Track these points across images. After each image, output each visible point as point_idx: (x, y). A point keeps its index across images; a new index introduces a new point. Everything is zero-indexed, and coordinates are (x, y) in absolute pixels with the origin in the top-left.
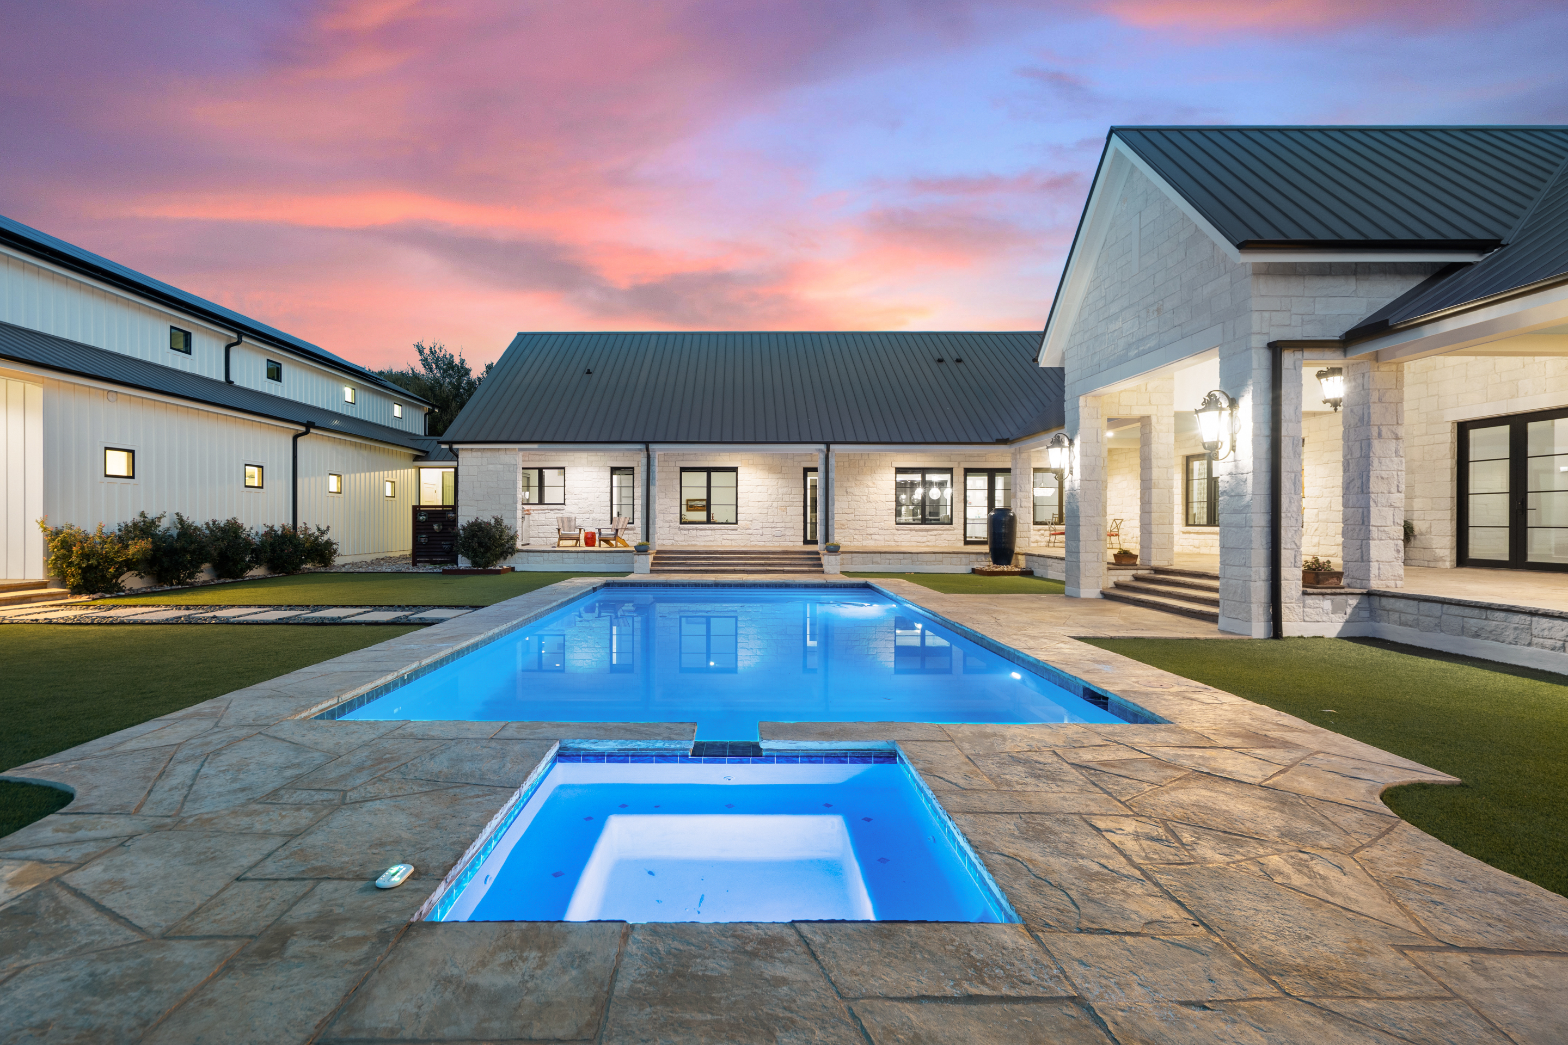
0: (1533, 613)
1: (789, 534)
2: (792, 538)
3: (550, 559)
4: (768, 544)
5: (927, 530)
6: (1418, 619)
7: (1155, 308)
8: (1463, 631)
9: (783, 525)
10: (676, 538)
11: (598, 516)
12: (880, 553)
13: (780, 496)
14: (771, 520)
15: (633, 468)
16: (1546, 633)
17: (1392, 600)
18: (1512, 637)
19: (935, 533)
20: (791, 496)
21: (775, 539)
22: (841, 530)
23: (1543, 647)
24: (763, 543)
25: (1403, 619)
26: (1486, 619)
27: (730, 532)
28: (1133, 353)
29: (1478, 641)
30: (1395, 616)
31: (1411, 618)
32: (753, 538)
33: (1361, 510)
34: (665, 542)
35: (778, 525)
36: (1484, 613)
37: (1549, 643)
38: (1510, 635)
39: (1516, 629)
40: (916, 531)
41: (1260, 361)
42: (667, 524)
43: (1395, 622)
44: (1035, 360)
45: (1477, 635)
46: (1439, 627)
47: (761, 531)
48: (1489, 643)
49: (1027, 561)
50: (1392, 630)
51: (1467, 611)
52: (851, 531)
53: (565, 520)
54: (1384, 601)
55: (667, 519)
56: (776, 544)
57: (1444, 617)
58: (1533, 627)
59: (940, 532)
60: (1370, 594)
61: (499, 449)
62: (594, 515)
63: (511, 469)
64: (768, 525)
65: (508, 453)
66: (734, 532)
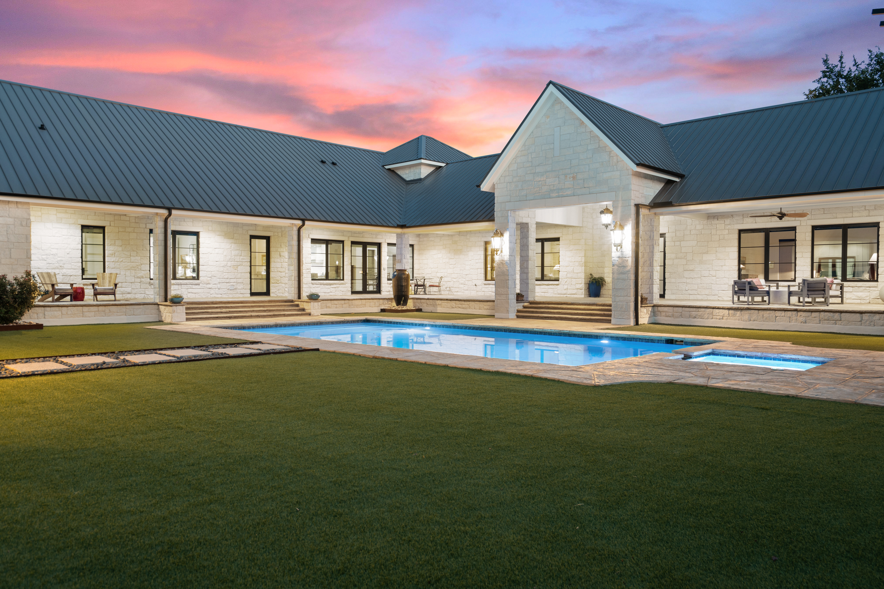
0: (714, 308)
1: (240, 288)
2: (242, 291)
3: (69, 313)
4: (224, 296)
5: (330, 284)
6: (673, 314)
7: (572, 176)
8: (690, 316)
9: (235, 280)
10: (147, 292)
11: (69, 272)
12: (331, 300)
13: (233, 257)
14: (226, 277)
15: (103, 228)
16: (717, 314)
17: (663, 308)
18: (707, 317)
19: (335, 286)
20: (241, 257)
21: (230, 292)
22: (277, 285)
23: (716, 319)
24: (220, 296)
25: (667, 314)
26: (698, 311)
27: (194, 287)
28: (554, 195)
29: (695, 319)
30: (663, 314)
31: (670, 314)
32: (212, 291)
33: (649, 273)
34: (137, 296)
35: (232, 280)
36: (697, 309)
37: (718, 317)
38: (706, 316)
39: (708, 314)
40: (324, 284)
41: (633, 210)
42: (139, 280)
43: (664, 316)
44: (479, 186)
45: (695, 317)
46: (681, 316)
47: (219, 286)
48: (699, 320)
49: (414, 303)
50: (662, 319)
51: (692, 309)
52: (283, 285)
53: (45, 276)
54: (660, 308)
55: (139, 275)
56: (231, 296)
57: (683, 312)
58: (714, 312)
59: (338, 285)
60: (654, 306)
61: (9, 202)
62: (64, 271)
63: (24, 223)
64: (224, 280)
65: (19, 206)
66: (197, 286)
